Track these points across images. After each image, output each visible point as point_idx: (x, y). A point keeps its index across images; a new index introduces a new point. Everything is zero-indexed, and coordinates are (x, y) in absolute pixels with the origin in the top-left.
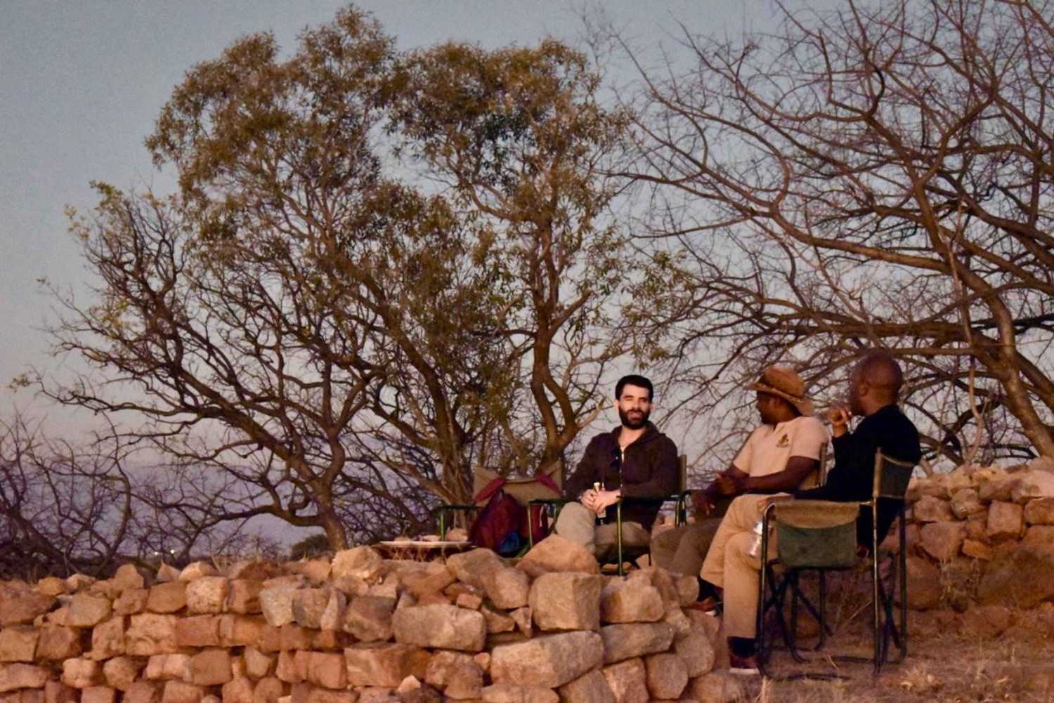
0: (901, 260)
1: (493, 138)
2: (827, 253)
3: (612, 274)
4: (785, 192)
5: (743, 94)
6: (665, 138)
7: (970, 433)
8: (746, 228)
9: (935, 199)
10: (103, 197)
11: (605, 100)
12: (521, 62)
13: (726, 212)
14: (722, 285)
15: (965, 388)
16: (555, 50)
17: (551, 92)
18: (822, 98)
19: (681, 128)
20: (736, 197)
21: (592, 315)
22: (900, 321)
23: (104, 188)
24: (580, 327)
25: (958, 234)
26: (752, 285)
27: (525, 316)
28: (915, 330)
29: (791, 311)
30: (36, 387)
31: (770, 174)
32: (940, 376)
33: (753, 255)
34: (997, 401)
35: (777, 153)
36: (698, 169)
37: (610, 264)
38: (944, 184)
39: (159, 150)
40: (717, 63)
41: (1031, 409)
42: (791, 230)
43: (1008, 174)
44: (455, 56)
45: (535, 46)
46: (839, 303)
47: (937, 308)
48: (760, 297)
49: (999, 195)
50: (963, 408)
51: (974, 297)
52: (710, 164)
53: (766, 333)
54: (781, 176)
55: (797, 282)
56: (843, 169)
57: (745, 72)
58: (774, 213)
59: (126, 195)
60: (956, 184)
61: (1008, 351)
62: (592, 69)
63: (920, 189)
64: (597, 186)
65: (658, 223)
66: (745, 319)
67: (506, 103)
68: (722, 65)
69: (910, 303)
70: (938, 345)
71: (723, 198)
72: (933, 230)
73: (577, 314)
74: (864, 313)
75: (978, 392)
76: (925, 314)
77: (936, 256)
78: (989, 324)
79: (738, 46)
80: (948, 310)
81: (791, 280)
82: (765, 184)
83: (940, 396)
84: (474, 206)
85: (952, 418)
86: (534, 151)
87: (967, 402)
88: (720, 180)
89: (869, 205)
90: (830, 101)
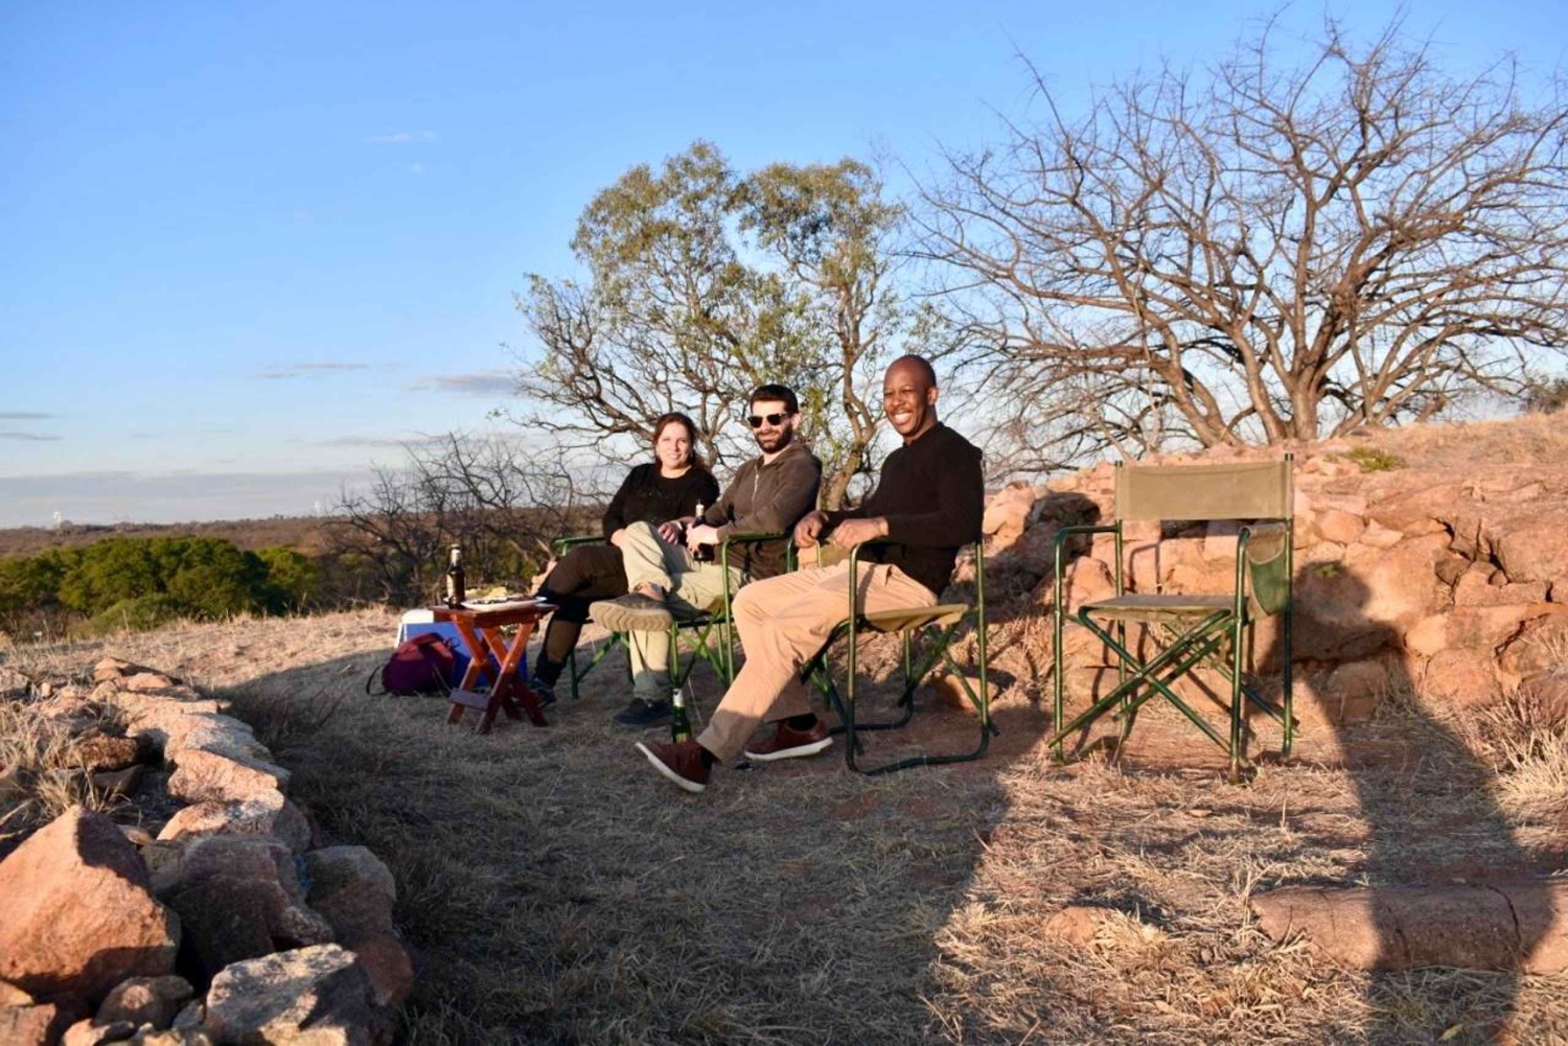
0: (1099, 304)
1: (814, 232)
2: (1048, 302)
3: (893, 320)
4: (1017, 261)
5: (984, 190)
6: (934, 229)
7: (1149, 422)
8: (992, 289)
9: (1123, 264)
10: (533, 283)
11: (887, 198)
12: (829, 176)
13: (981, 277)
14: (975, 327)
15: (1147, 392)
16: (850, 166)
17: (851, 195)
18: (1040, 188)
19: (946, 220)
20: (982, 265)
21: (880, 350)
22: (1100, 346)
23: (534, 277)
24: (872, 359)
25: (1138, 285)
26: (999, 327)
27: (837, 354)
28: (1111, 352)
29: (1024, 344)
30: (504, 417)
31: (1006, 252)
32: (1128, 384)
33: (999, 308)
34: (1167, 399)
35: (1013, 236)
36: (957, 248)
37: (893, 313)
38: (1127, 253)
39: (579, 250)
40: (964, 168)
41: (1192, 405)
42: (1022, 287)
43: (1169, 247)
44: (781, 173)
45: (835, 164)
46: (1058, 336)
47: (1125, 336)
48: (1004, 335)
49: (1164, 261)
50: (1143, 406)
51: (1151, 328)
52: (966, 245)
53: (1010, 361)
54: (1014, 251)
55: (1030, 324)
56: (1060, 247)
57: (985, 175)
58: (1010, 276)
59: (550, 281)
60: (1136, 252)
61: (1175, 364)
62: (877, 178)
63: (1113, 257)
64: (879, 259)
65: (930, 287)
66: (994, 351)
67: (822, 207)
68: (967, 169)
69: (1107, 335)
70: (1126, 363)
71: (974, 267)
72: (1123, 283)
73: (870, 348)
74: (1075, 343)
75: (1156, 394)
76: (1117, 341)
77: (1124, 300)
78: (1164, 347)
79: (979, 157)
80: (1132, 337)
81: (1026, 322)
82: (1005, 257)
83: (1129, 397)
84: (797, 278)
85: (1136, 413)
86: (841, 240)
87: (1147, 401)
88: (975, 256)
89: (1077, 270)
90: (1045, 189)
